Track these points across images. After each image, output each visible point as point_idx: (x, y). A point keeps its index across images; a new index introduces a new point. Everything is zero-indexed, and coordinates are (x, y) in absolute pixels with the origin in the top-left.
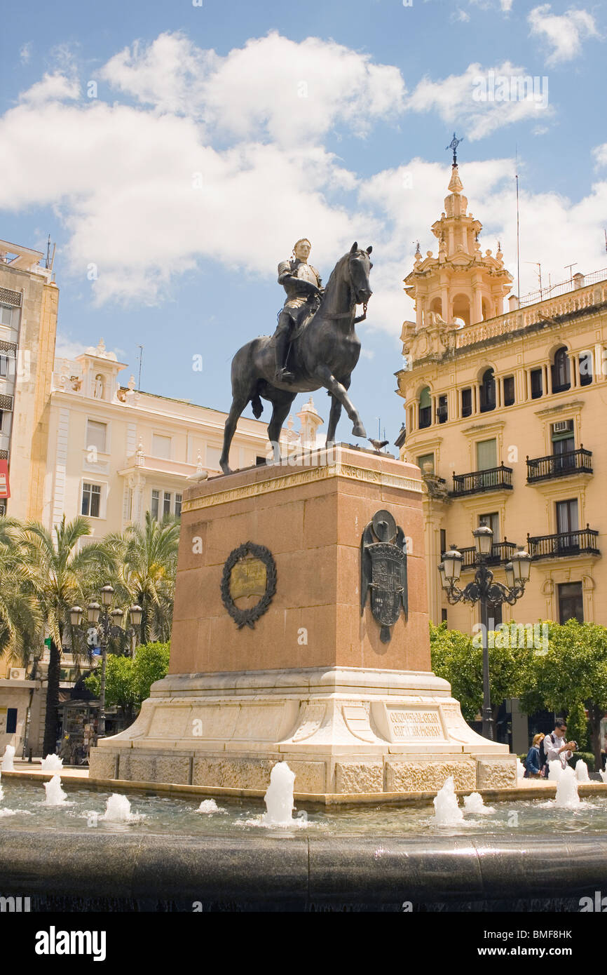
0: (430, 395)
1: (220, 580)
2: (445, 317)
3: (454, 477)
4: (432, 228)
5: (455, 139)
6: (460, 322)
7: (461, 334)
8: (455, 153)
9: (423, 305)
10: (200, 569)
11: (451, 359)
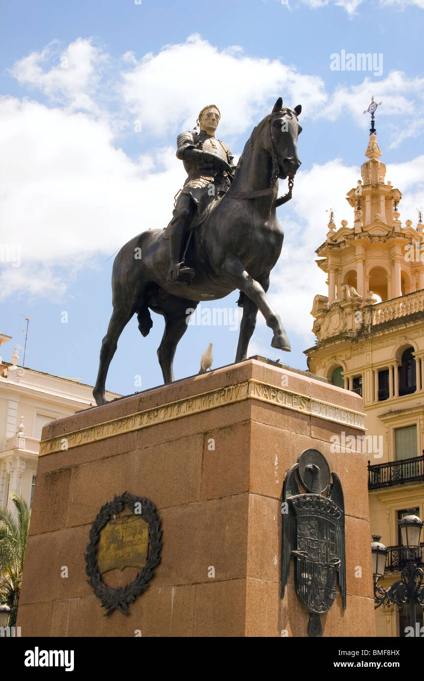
0: (343, 376)
1: (85, 549)
2: (361, 290)
3: (369, 467)
4: (348, 197)
5: (373, 103)
6: (377, 298)
7: (378, 310)
8: (373, 117)
9: (336, 278)
10: (58, 532)
11: (366, 336)
